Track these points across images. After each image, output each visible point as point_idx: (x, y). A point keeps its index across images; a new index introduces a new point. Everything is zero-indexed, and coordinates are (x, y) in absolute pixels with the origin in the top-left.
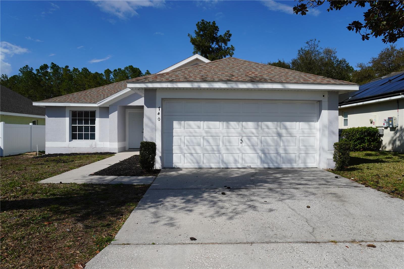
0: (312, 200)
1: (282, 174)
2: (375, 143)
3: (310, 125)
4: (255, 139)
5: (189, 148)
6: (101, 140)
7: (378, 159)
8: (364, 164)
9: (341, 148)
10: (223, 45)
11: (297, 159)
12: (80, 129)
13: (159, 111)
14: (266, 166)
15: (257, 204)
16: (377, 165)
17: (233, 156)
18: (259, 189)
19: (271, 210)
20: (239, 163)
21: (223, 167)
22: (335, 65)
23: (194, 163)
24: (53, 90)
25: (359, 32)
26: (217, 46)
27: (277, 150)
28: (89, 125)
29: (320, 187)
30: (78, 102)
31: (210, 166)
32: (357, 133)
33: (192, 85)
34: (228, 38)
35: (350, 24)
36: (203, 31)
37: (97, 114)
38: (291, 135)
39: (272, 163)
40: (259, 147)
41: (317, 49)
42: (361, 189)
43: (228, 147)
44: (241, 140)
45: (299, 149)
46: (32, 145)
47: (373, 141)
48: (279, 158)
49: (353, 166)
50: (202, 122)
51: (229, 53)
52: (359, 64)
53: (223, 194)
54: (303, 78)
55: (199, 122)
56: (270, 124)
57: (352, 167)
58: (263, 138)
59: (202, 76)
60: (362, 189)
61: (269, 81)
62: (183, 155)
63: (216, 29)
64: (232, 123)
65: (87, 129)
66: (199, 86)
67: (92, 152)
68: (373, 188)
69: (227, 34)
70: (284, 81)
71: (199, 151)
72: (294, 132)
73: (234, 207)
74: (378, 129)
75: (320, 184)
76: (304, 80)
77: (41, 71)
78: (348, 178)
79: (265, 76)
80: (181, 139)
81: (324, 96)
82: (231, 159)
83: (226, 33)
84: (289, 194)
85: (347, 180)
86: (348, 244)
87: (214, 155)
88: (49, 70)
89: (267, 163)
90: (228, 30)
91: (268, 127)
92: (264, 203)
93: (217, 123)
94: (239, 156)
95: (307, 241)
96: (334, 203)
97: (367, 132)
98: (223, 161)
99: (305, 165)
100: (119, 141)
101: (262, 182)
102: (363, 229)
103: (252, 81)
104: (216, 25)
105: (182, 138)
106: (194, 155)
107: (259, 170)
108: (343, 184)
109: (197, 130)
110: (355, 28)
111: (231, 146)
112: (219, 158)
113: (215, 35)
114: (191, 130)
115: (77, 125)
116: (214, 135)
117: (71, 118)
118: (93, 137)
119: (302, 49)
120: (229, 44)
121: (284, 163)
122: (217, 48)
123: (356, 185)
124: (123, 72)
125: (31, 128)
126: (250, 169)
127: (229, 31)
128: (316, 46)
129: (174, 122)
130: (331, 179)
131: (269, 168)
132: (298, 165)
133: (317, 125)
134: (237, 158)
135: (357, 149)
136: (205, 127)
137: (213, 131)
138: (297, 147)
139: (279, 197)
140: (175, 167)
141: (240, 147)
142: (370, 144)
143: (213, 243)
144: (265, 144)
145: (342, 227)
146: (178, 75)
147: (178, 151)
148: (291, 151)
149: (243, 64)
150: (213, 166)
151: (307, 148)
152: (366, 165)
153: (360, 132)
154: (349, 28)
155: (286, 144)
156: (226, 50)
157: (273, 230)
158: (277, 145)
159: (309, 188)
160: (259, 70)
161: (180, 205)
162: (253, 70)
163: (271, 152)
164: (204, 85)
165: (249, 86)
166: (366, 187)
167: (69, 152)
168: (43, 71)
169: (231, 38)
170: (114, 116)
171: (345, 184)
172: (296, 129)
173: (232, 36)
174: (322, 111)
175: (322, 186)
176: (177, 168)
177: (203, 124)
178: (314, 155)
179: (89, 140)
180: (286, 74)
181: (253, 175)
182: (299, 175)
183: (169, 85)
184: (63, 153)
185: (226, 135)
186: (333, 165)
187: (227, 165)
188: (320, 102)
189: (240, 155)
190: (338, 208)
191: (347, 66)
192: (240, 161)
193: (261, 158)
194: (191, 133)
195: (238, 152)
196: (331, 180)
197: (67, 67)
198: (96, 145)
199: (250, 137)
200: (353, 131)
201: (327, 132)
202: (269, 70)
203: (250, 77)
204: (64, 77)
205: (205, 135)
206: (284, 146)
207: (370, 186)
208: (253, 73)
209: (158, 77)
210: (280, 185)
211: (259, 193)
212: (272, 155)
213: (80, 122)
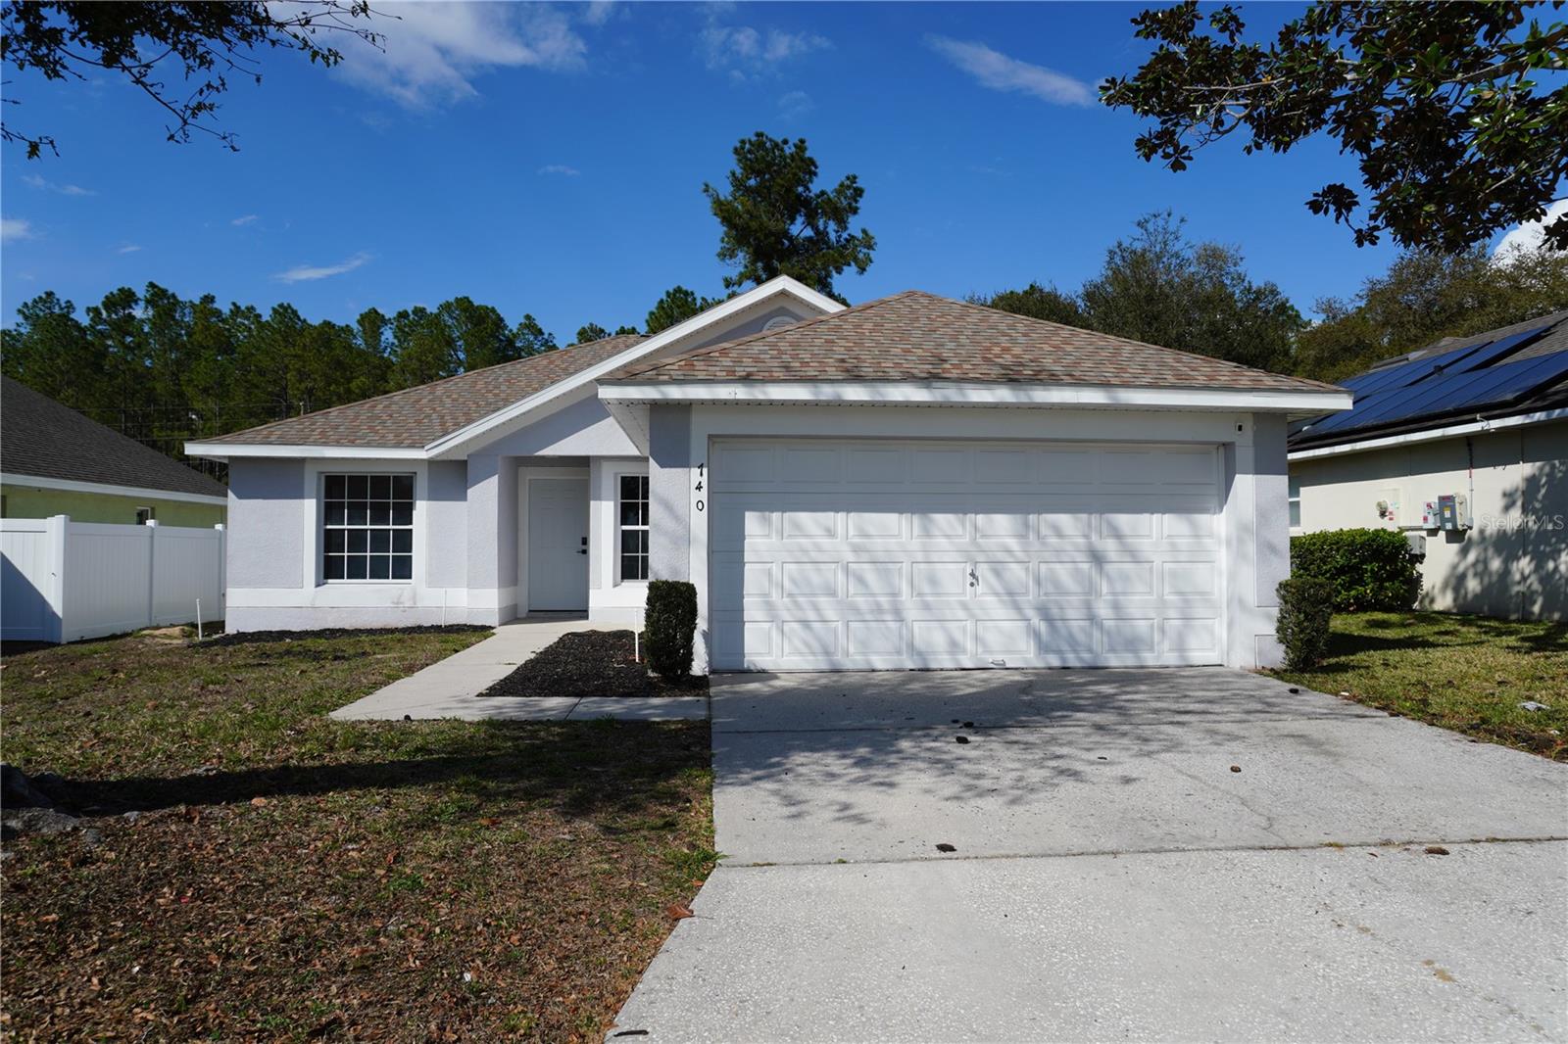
0: (1240, 753)
1: (1117, 685)
2: (1397, 584)
3: (1194, 525)
4: (1016, 572)
5: (796, 603)
6: (434, 580)
7: (1411, 638)
8: (1372, 652)
9: (1304, 599)
10: (832, 226)
11: (1157, 637)
12: (357, 539)
13: (700, 479)
14: (1054, 661)
15: (1078, 766)
16: (1414, 654)
17: (945, 630)
18: (1066, 726)
19: (1127, 781)
20: (964, 651)
21: (912, 667)
22: (1240, 305)
23: (813, 654)
24: (155, 389)
25: (1347, 220)
26: (809, 232)
27: (1088, 606)
28: (391, 527)
29: (1251, 717)
30: (352, 444)
31: (868, 662)
32: (1338, 550)
33: (815, 394)
34: (850, 204)
35: (1316, 195)
36: (759, 173)
37: (421, 485)
38: (1134, 556)
39: (1075, 651)
40: (1031, 598)
41: (1176, 249)
42: (1377, 723)
43: (929, 598)
44: (972, 575)
45: (1162, 604)
46: (155, 602)
47: (1392, 577)
48: (1096, 634)
49: (1337, 659)
50: (841, 516)
51: (856, 259)
52: (1324, 300)
53: (962, 741)
54: (1173, 368)
55: (832, 514)
56: (1064, 520)
57: (1333, 661)
58: (1043, 567)
59: (843, 361)
60: (1380, 723)
61: (1067, 379)
62: (778, 627)
63: (808, 167)
64: (942, 520)
65: (380, 539)
66: (839, 396)
67: (401, 625)
68: (1413, 719)
69: (849, 187)
70: (1114, 381)
71: (830, 614)
72: (1145, 545)
73: (1015, 774)
74: (1406, 537)
75: (1249, 712)
76: (1178, 376)
77: (110, 316)
78: (1330, 693)
79: (1048, 362)
80: (770, 574)
81: (1240, 428)
82: (939, 640)
83: (842, 185)
84: (1165, 740)
85: (1329, 700)
86: (1373, 850)
87: (881, 625)
88: (138, 312)
89: (1059, 652)
90: (851, 173)
91: (1059, 533)
92: (1100, 763)
93: (892, 518)
94: (964, 629)
95: (1261, 845)
96: (1308, 758)
97: (1370, 545)
98: (911, 646)
99: (1183, 658)
100: (502, 584)
101: (1062, 709)
102: (1407, 817)
103: (1011, 379)
104: (808, 154)
105: (775, 568)
106: (816, 626)
107: (1036, 674)
108: (1318, 710)
109: (825, 542)
110: (1332, 208)
111: (938, 594)
112: (901, 637)
113: (800, 189)
114: (803, 541)
115: (346, 527)
116: (881, 557)
117: (323, 500)
118: (403, 570)
119: (1120, 245)
120: (855, 226)
121: (1112, 650)
122: (809, 239)
123: (1359, 712)
124: (435, 321)
125: (152, 537)
126: (1006, 672)
127: (853, 179)
128: (1172, 237)
129: (747, 514)
130: (1275, 697)
131: (1064, 668)
132: (1161, 656)
133: (1219, 523)
134: (958, 636)
135: (1340, 604)
136: (851, 532)
137: (878, 543)
138: (1155, 597)
139: (1136, 748)
140: (752, 668)
141: (968, 598)
142: (1382, 588)
143: (1008, 857)
144: (1051, 589)
145: (1346, 812)
146: (762, 356)
147: (760, 615)
148: (1134, 612)
149: (961, 317)
150: (879, 662)
151: (1186, 601)
152: (1376, 656)
153: (1348, 545)
154: (1315, 207)
155: (1119, 588)
156: (844, 247)
157: (1157, 826)
158: (1091, 590)
159: (1220, 722)
160: (1022, 340)
161: (844, 772)
162: (1004, 341)
163: (1071, 613)
164: (854, 393)
165: (1003, 394)
166: (1392, 715)
167: (317, 627)
168: (114, 316)
169: (862, 203)
170: (486, 494)
171: (1325, 711)
172: (1149, 536)
173: (865, 195)
174: (1237, 476)
175: (1258, 715)
176: (759, 672)
177: (843, 522)
178: (1210, 622)
179: (391, 580)
180: (1115, 355)
181: (1026, 688)
182: (1172, 687)
183: (740, 392)
184: (294, 630)
185: (920, 557)
186: (1278, 656)
187: (924, 660)
188: (1227, 447)
189: (969, 625)
190: (1324, 769)
191: (1283, 308)
192: (969, 645)
193: (1037, 635)
194: (805, 551)
195: (961, 614)
196: (1279, 700)
197: (209, 299)
198: (414, 598)
199: (999, 566)
200: (1324, 543)
201: (1251, 548)
202: (1056, 340)
203: (1003, 366)
204: (198, 337)
205: (850, 557)
206: (1114, 594)
207: (1404, 715)
208: (1006, 350)
209: (695, 363)
210: (1125, 715)
211: (1070, 738)
212: (1074, 624)
213: (357, 516)
